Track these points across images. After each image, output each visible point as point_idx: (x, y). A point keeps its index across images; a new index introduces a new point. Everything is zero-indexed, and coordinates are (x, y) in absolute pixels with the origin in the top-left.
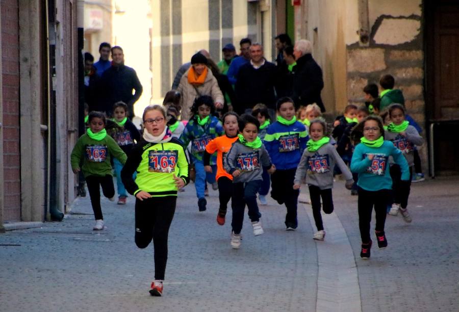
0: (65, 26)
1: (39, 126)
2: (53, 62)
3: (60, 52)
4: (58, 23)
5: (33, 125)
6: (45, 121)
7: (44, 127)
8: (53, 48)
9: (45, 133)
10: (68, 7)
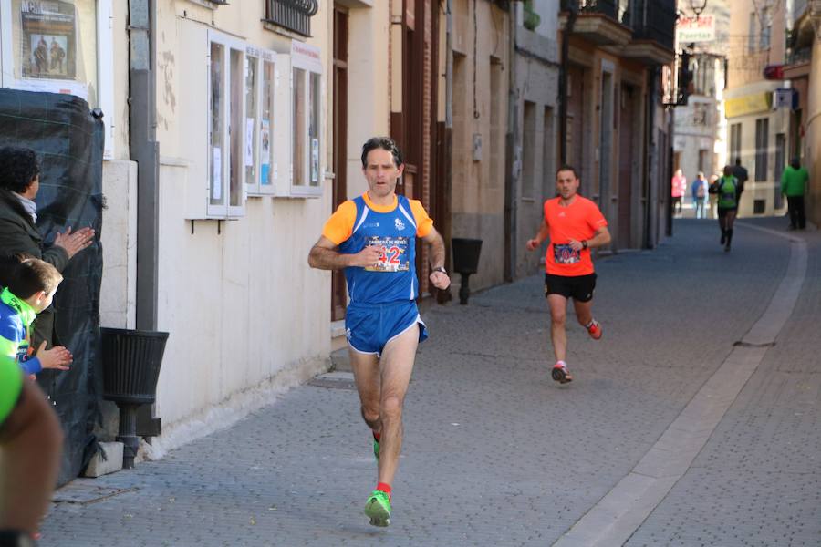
0: (659, 147)
1: (641, 198)
2: (650, 164)
3: (656, 159)
4: (654, 145)
5: (638, 198)
6: (644, 195)
7: (643, 199)
8: (650, 157)
9: (644, 202)
10: (662, 136)
